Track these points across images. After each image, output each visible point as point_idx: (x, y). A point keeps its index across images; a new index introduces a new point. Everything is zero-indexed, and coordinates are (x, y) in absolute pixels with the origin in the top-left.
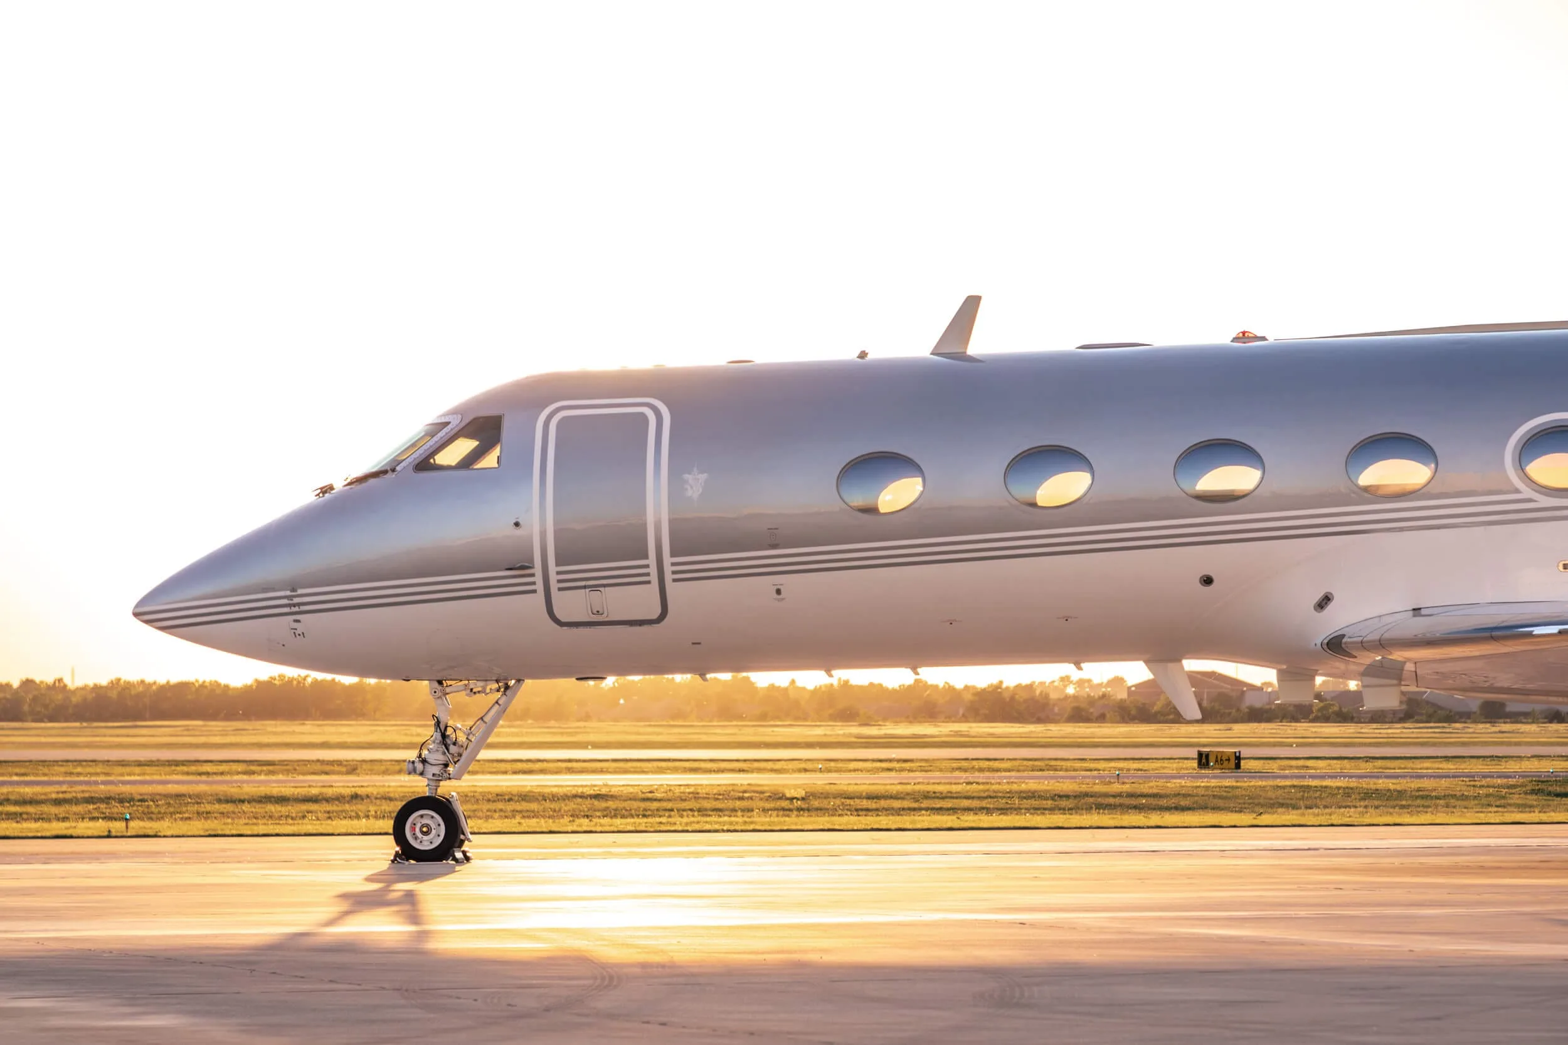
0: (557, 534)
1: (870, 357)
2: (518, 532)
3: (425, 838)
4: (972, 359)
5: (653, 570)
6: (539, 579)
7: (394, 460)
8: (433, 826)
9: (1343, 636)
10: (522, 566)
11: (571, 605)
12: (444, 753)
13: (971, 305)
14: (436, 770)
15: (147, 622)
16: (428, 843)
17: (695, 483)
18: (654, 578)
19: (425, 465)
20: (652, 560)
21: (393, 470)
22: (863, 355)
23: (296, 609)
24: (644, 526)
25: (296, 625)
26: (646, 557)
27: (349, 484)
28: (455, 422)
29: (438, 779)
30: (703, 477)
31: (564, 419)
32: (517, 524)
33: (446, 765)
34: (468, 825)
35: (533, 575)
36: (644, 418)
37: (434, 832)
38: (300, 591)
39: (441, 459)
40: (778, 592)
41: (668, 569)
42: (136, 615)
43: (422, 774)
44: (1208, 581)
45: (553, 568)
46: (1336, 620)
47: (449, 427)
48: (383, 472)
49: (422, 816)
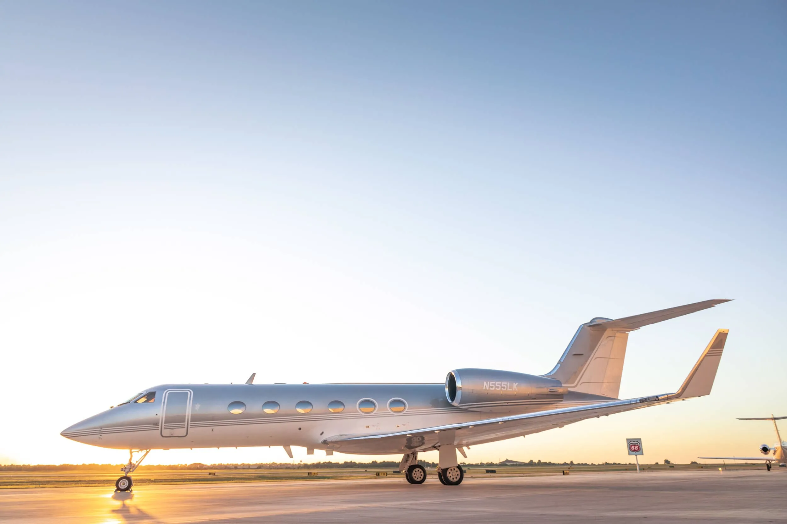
0: (165, 417)
1: (233, 384)
2: (157, 416)
3: (123, 486)
4: (253, 385)
5: (186, 425)
6: (160, 427)
7: (129, 401)
8: (125, 483)
9: (326, 440)
10: (156, 424)
11: (166, 432)
12: (130, 466)
13: (254, 375)
14: (128, 470)
15: (64, 436)
16: (123, 487)
17: (198, 406)
18: (186, 427)
19: (136, 402)
20: (186, 423)
21: (129, 403)
22: (232, 383)
23: (101, 433)
24: (185, 416)
25: (100, 436)
26: (185, 422)
27: (119, 405)
28: (145, 393)
29: (128, 472)
30: (199, 405)
31: (170, 393)
32: (157, 414)
33: (130, 469)
34: (133, 484)
35: (158, 426)
36: (187, 393)
37: (125, 484)
38: (103, 429)
39: (139, 402)
40: (213, 430)
41: (189, 425)
42: (61, 434)
43: (124, 471)
44: (300, 429)
45: (163, 424)
46: (324, 437)
47: (143, 394)
48: (127, 403)
49: (123, 481)
